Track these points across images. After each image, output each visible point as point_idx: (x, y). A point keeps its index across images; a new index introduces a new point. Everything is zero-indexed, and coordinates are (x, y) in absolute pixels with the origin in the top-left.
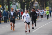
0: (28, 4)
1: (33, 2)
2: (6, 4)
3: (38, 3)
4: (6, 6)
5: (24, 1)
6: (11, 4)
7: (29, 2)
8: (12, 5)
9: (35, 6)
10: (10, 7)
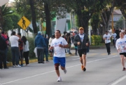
0: (97, 16)
1: (109, 10)
2: (41, 16)
3: (123, 13)
4: (42, 21)
5: (86, 9)
6: (54, 16)
7: (98, 11)
8: (56, 19)
9: (114, 22)
10: (52, 24)
